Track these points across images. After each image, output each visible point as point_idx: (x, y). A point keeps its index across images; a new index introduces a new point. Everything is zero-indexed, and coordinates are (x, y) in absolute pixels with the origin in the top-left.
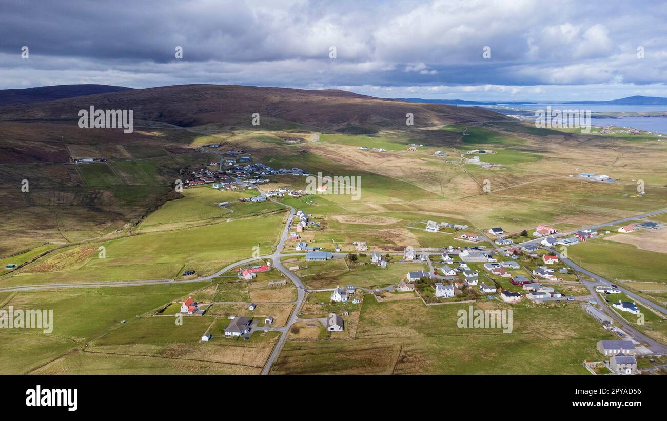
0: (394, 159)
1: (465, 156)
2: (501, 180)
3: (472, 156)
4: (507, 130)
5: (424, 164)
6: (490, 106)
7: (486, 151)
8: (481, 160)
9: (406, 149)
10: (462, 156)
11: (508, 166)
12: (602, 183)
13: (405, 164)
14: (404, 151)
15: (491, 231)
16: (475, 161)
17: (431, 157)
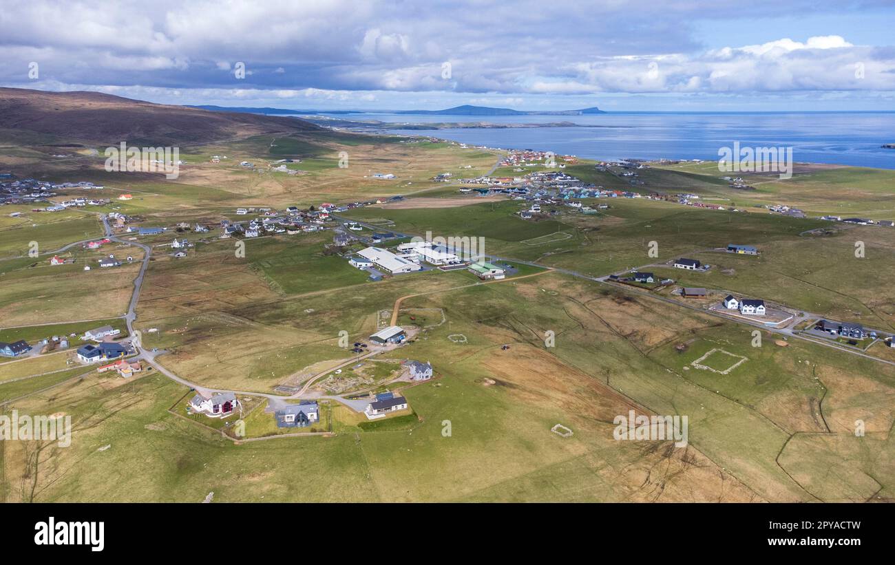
0: (197, 170)
1: (272, 166)
2: (305, 183)
3: (279, 165)
4: (317, 141)
5: (230, 174)
6: (307, 117)
7: (294, 160)
8: (288, 167)
9: (209, 161)
10: (269, 165)
11: (313, 172)
12: (388, 180)
13: (210, 174)
14: (207, 163)
15: (288, 210)
16: (283, 168)
17: (237, 167)
